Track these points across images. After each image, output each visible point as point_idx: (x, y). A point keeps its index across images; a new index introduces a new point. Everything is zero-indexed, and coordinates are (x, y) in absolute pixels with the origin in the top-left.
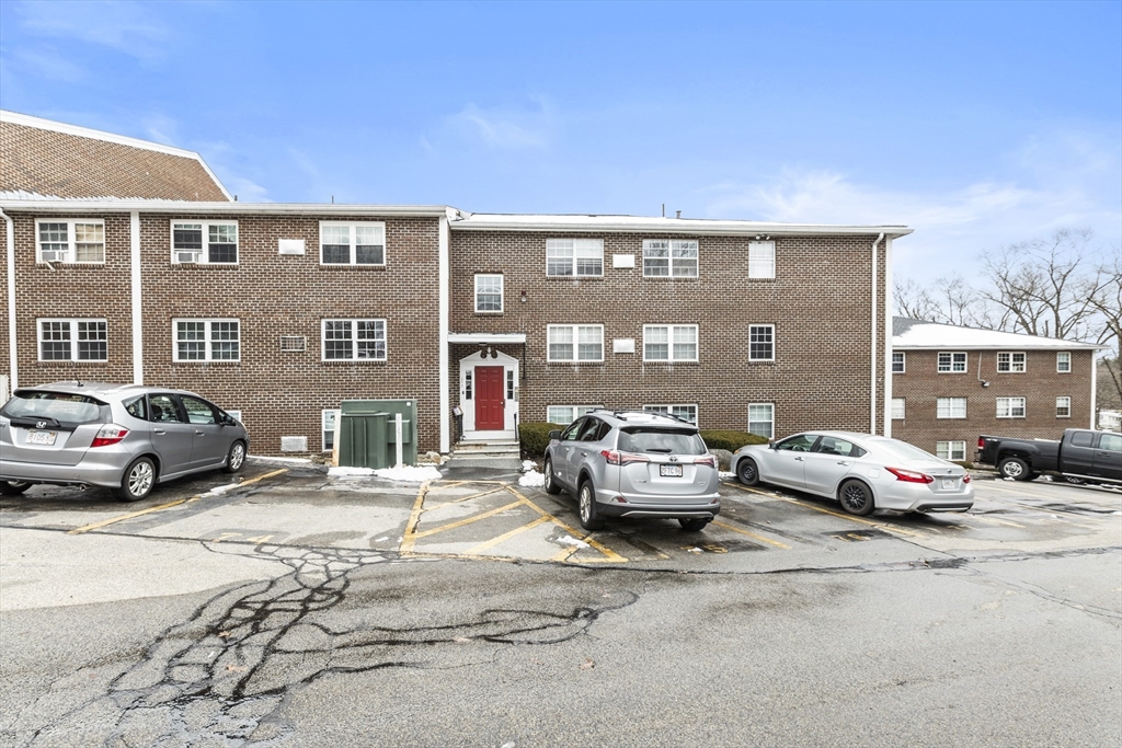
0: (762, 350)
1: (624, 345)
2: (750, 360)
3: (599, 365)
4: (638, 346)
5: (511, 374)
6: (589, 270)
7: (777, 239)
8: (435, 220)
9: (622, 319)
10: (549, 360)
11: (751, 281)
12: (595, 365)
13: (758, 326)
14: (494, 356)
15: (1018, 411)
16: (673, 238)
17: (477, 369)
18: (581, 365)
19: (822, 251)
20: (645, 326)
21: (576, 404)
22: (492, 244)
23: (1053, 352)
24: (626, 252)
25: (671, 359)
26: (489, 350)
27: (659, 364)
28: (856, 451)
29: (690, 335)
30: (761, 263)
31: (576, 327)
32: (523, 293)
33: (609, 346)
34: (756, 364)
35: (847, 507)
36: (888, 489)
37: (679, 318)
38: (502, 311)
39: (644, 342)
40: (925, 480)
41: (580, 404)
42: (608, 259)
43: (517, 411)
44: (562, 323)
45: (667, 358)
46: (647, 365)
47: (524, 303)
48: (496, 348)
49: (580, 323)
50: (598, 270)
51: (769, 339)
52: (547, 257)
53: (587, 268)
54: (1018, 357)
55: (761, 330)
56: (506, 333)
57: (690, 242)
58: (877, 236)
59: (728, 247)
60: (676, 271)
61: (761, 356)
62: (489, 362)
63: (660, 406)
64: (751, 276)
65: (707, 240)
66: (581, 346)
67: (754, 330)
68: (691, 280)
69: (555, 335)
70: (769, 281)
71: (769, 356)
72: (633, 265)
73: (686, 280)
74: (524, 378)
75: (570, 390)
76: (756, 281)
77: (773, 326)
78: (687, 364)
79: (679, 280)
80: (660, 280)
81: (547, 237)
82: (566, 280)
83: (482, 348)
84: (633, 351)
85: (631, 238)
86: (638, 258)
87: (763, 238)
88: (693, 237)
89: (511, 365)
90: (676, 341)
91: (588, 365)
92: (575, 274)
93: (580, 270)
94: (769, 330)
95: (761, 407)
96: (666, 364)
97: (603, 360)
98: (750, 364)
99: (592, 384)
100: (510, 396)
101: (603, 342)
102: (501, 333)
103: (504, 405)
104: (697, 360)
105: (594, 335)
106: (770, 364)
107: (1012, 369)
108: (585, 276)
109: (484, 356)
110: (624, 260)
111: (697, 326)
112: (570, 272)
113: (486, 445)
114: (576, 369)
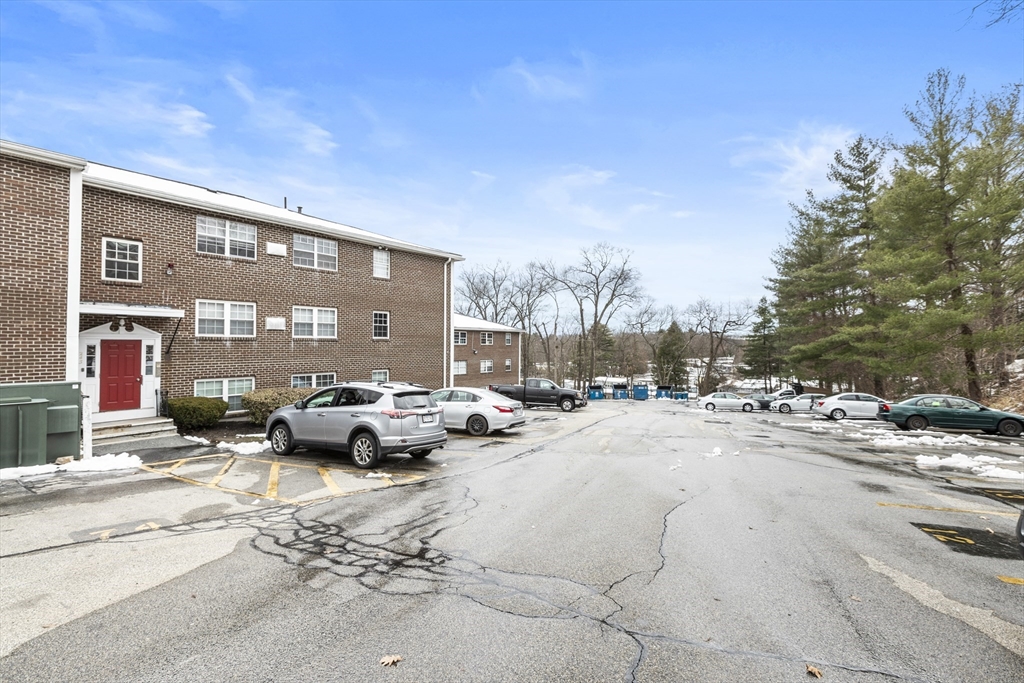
0: (381, 331)
1: (275, 322)
2: (374, 338)
3: (252, 340)
4: (288, 324)
5: (150, 349)
6: (242, 252)
7: (392, 251)
8: (64, 171)
9: (273, 299)
10: (197, 335)
11: (375, 279)
12: (247, 340)
13: (379, 312)
14: (129, 328)
15: (490, 368)
16: (318, 236)
17: (104, 343)
18: (233, 340)
19: (418, 263)
20: (294, 307)
21: (227, 377)
22: (130, 208)
23: (503, 333)
24: (278, 242)
25: (315, 336)
26: (122, 322)
27: (307, 340)
28: (475, 399)
29: (330, 317)
30: (381, 266)
31: (227, 304)
32: (171, 266)
33: (261, 323)
34: (378, 341)
35: (473, 432)
36: (495, 418)
37: (322, 302)
38: (140, 281)
39: (294, 321)
40: (511, 411)
41: (231, 376)
42: (262, 245)
43: (158, 387)
44: (214, 299)
45: (312, 334)
46: (296, 341)
47: (169, 276)
48: (130, 322)
49: (233, 300)
50: (251, 254)
51: (385, 322)
52: (197, 233)
53: (240, 250)
54: (490, 336)
55: (381, 315)
56: (145, 304)
57: (331, 242)
58: (447, 259)
59: (360, 251)
60: (320, 264)
61: (380, 335)
62: (122, 335)
63: (306, 375)
64: (375, 275)
65: (343, 242)
66: (233, 322)
67: (376, 315)
68: (333, 273)
69: (204, 310)
70: (386, 280)
71: (385, 335)
72: (285, 254)
73: (328, 273)
74: (167, 353)
75: (221, 364)
76: (378, 279)
77: (388, 313)
78: (328, 340)
79: (323, 272)
80: (308, 270)
81: (198, 213)
82: (219, 258)
83: (114, 321)
84: (284, 328)
85: (285, 231)
86: (289, 249)
87: (384, 249)
88: (334, 239)
89: (152, 339)
90: (319, 321)
91: (241, 340)
92: (227, 254)
93: (233, 251)
94: (385, 316)
95: (380, 373)
96: (312, 340)
97: (255, 335)
98: (373, 341)
99: (244, 357)
100: (149, 371)
101: (255, 319)
102: (138, 304)
103: (141, 382)
104: (336, 337)
105: (248, 313)
106: (386, 341)
107: (487, 343)
108: (237, 257)
109: (115, 328)
110: (276, 248)
111: (336, 310)
112: (222, 250)
113: (130, 426)
114: (228, 343)
